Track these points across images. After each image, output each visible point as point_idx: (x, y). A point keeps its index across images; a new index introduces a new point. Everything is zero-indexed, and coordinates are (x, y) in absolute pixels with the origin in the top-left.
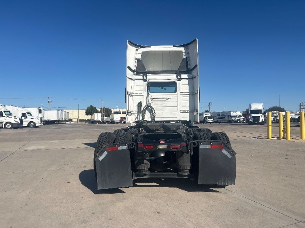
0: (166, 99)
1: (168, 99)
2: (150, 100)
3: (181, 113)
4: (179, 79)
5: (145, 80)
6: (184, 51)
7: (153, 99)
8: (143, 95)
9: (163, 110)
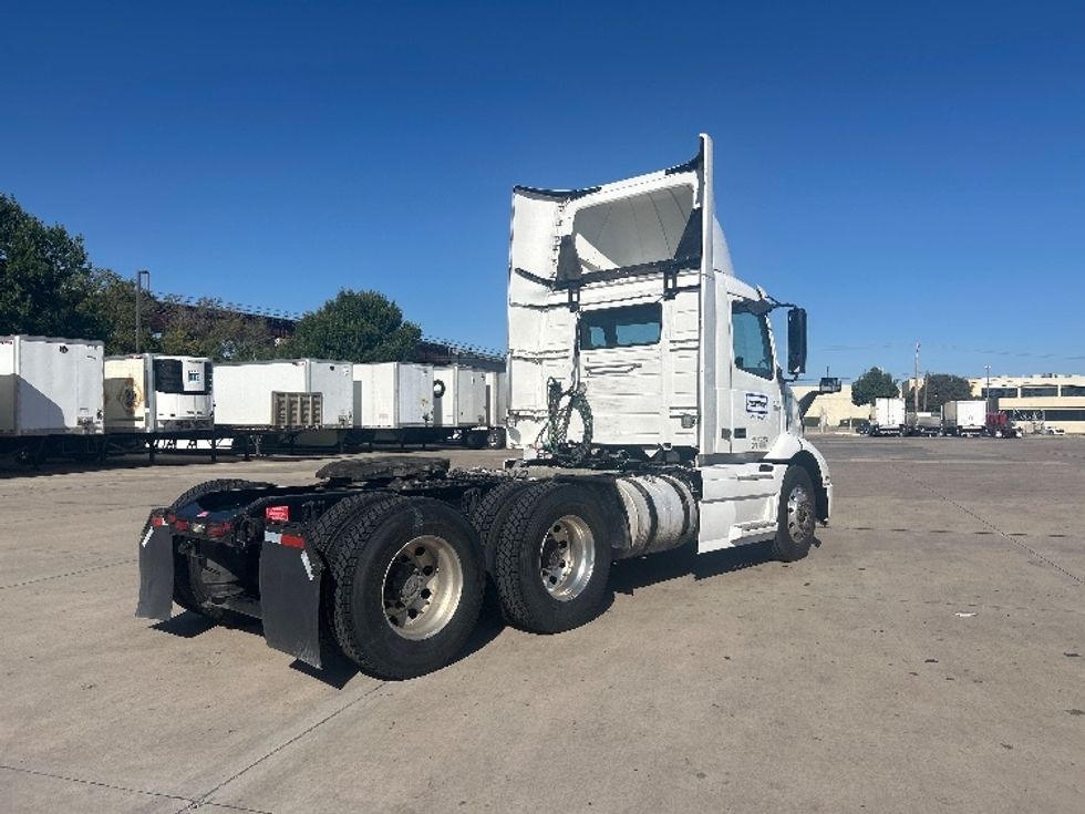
0: (625, 368)
1: (636, 366)
2: (584, 373)
3: (671, 417)
4: (670, 294)
5: (573, 306)
6: (695, 184)
7: (592, 370)
8: (563, 358)
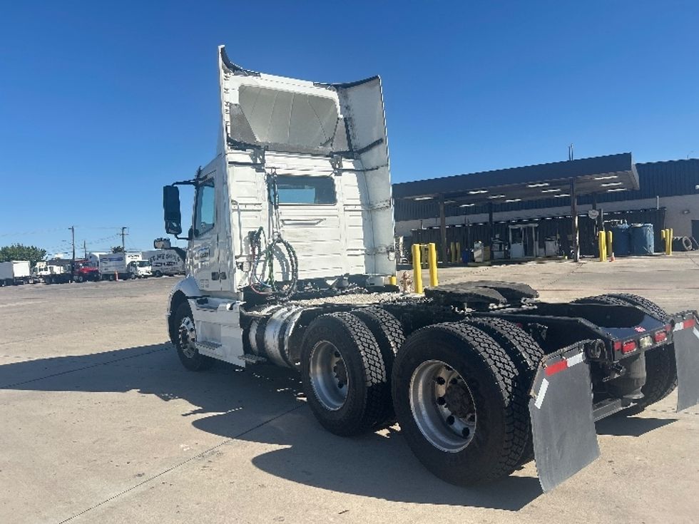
1: (320, 220)
3: (349, 255)
4: (339, 171)
5: (259, 167)
6: (337, 101)
7: (286, 222)
8: (259, 211)
9: (311, 250)
